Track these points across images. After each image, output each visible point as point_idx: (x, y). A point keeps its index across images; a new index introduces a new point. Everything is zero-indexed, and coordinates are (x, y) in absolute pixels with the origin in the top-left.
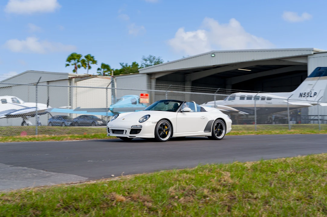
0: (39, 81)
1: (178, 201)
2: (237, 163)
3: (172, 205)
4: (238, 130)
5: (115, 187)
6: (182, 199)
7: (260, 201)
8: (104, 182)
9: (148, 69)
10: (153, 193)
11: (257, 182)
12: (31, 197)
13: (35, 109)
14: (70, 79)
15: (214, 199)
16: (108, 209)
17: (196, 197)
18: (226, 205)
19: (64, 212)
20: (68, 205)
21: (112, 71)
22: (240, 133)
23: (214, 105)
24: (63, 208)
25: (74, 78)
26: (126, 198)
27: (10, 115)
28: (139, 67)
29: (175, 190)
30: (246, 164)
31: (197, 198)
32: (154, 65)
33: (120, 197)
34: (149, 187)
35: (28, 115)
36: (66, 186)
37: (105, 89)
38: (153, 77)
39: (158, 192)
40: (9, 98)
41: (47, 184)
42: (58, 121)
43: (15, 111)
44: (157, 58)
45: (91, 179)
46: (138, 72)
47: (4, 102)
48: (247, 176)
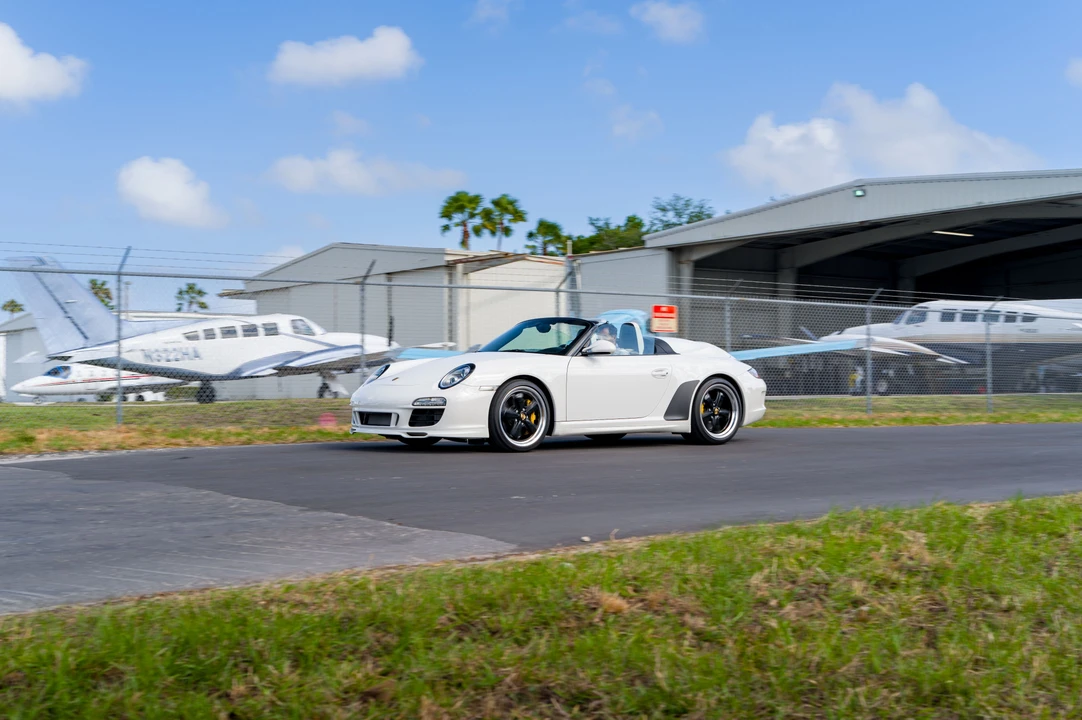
0: (369, 270)
1: (779, 615)
2: (945, 507)
3: (761, 624)
4: (936, 410)
5: (597, 570)
6: (789, 607)
7: (1021, 618)
8: (561, 557)
9: (671, 234)
10: (704, 589)
11: (1007, 562)
12: (366, 598)
13: (358, 350)
14: (450, 267)
15: (884, 610)
16: (582, 633)
17: (830, 602)
18: (922, 628)
19: (460, 640)
20: (470, 620)
21: (569, 243)
22: (943, 418)
23: (865, 337)
24: (459, 628)
25: (460, 261)
26: (629, 603)
27: (292, 368)
28: (644, 229)
29: (768, 582)
30: (971, 510)
31: (834, 607)
32: (688, 223)
33: (613, 600)
34: (692, 569)
35: (340, 366)
36: (459, 566)
37: (553, 294)
38: (684, 258)
39: (719, 588)
40: (283, 321)
43: (300, 358)
45: (525, 547)
46: (643, 242)
47: (272, 330)
48: (978, 545)
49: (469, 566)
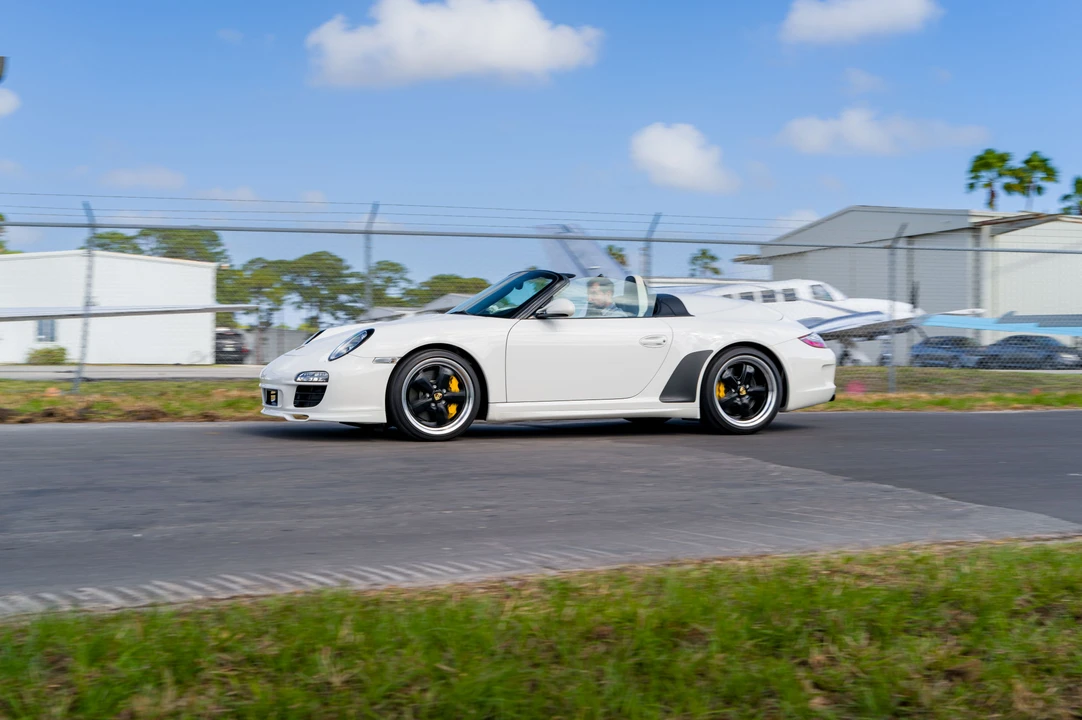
12: (933, 573)
14: (976, 229)
19: (1040, 624)
20: (1050, 603)
24: (1038, 610)
25: (987, 223)
35: (862, 333)
36: (1024, 545)
40: (802, 287)
41: (965, 536)
42: (940, 353)
43: (819, 324)
47: (790, 296)
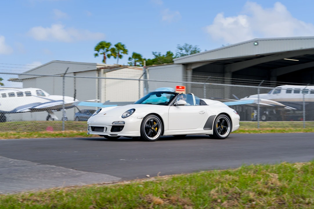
0: (66, 71)
1: (221, 205)
2: (286, 164)
4: (284, 127)
5: (151, 188)
6: (225, 202)
8: (138, 183)
9: (184, 58)
10: (193, 195)
11: (308, 185)
12: (62, 198)
13: (62, 102)
14: (99, 70)
15: (261, 204)
17: (241, 201)
20: (102, 207)
21: (145, 61)
22: (286, 130)
23: (257, 99)
25: (102, 68)
26: (164, 200)
27: (36, 109)
28: (174, 57)
29: (217, 193)
30: (295, 165)
31: (242, 202)
32: (190, 54)
33: (157, 199)
34: (188, 188)
35: (55, 108)
36: (98, 186)
37: (138, 81)
38: (189, 68)
39: (198, 195)
40: (33, 91)
41: (78, 184)
43: (39, 105)
44: (193, 46)
45: (124, 179)
46: (173, 62)
47: (29, 94)
48: (297, 178)
49: (102, 186)
